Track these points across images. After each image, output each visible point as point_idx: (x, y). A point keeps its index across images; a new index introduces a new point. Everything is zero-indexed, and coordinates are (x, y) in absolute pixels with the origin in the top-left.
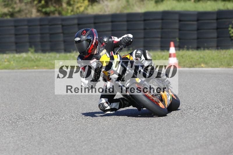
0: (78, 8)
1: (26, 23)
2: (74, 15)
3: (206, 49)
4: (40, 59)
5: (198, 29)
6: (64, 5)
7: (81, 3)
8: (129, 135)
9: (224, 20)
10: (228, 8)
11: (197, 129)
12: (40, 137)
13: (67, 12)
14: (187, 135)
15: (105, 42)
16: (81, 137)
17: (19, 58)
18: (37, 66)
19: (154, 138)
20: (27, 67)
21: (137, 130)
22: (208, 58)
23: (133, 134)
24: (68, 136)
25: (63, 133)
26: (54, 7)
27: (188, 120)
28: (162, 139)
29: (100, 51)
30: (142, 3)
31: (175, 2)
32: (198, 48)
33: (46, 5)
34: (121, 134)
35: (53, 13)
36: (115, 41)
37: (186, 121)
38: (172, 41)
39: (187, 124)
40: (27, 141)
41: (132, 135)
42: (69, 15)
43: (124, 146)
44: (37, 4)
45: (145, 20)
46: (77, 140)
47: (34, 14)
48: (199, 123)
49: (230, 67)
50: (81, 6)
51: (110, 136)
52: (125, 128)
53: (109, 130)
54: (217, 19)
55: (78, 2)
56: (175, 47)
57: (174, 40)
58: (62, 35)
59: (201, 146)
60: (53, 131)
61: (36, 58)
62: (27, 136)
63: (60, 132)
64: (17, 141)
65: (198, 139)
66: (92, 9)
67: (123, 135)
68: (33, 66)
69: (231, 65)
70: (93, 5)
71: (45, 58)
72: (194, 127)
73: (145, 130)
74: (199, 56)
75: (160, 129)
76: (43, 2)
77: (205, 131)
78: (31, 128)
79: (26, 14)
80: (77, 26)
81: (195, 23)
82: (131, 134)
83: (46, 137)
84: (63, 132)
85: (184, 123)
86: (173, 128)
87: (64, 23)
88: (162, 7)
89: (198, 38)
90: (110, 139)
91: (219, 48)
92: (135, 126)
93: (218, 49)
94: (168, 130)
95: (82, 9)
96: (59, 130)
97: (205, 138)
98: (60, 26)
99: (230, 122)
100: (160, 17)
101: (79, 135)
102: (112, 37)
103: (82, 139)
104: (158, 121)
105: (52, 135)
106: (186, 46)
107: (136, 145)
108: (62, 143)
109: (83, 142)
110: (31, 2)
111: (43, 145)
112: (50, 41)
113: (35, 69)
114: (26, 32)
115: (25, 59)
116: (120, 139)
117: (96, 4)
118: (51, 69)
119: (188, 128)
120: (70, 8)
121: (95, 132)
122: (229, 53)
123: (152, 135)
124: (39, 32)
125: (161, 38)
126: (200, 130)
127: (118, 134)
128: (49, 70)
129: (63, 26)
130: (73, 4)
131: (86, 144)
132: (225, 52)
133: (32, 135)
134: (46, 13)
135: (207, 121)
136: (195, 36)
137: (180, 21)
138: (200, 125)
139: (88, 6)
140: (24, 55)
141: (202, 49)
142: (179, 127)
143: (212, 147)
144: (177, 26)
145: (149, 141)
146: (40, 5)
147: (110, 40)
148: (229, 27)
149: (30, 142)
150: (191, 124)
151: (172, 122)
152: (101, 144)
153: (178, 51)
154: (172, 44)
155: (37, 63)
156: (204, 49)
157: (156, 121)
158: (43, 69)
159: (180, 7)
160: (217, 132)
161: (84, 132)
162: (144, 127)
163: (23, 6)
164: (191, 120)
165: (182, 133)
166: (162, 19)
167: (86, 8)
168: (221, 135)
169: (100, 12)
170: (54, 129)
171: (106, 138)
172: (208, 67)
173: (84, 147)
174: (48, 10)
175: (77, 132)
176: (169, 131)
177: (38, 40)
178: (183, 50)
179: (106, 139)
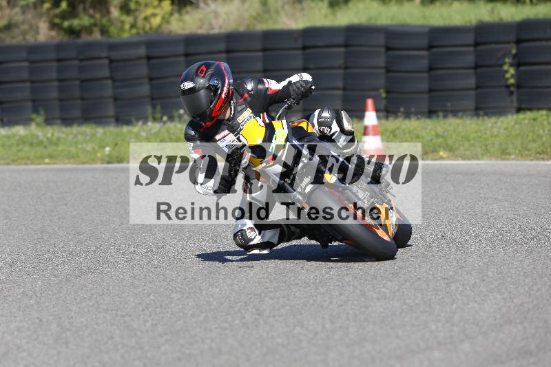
0: (146, 19)
1: (24, 55)
2: (138, 34)
3: (450, 115)
4: (58, 139)
5: (431, 69)
6: (115, 13)
7: (155, 8)
8: (271, 319)
9: (493, 46)
10: (501, 19)
11: (430, 305)
12: (58, 326)
13: (122, 29)
14: (407, 319)
15: (249, 91)
16: (156, 325)
17: (8, 137)
18: (51, 157)
19: (328, 326)
20: (28, 158)
21: (287, 308)
22: (454, 136)
23: (279, 316)
24: (125, 322)
25: (114, 315)
26: (92, 16)
27: (408, 284)
28: (347, 328)
29: (238, 112)
30: (298, 6)
31: (375, 4)
32: (431, 113)
33: (72, 12)
34: (251, 317)
35: (88, 30)
36: (271, 89)
37: (403, 286)
38: (369, 97)
39: (406, 293)
40: (29, 333)
41: (277, 318)
42: (126, 35)
43: (259, 345)
44: (49, 10)
45: (304, 48)
46: (147, 331)
47: (44, 33)
48: (434, 290)
49: (508, 157)
50: (154, 15)
51: (226, 322)
52: (259, 302)
53: (222, 307)
54: (476, 44)
55: (146, 5)
56: (377, 110)
57: (373, 93)
58: (109, 82)
59: (439, 344)
60: (90, 310)
61: (48, 138)
62: (29, 322)
63: (106, 313)
64: (6, 335)
65: (433, 328)
66: (181, 20)
67: (256, 319)
68: (42, 157)
69: (509, 154)
70: (184, 11)
71: (71, 137)
72: (422, 299)
73: (306, 306)
74: (433, 133)
75: (342, 305)
76: (64, 5)
77: (448, 309)
78: (38, 303)
79: (24, 33)
80: (145, 61)
81: (425, 53)
82: (274, 316)
83: (74, 323)
84: (113, 312)
85: (398, 290)
86: (375, 303)
87: (115, 55)
88: (345, 18)
89: (431, 90)
90: (225, 329)
91: (481, 112)
92: (284, 297)
93: (478, 115)
94: (361, 307)
95: (156, 21)
96: (105, 307)
97: (448, 325)
98: (106, 61)
99: (509, 288)
100: (341, 40)
101: (152, 320)
102: (265, 80)
103: (160, 329)
104: (338, 286)
105: (87, 320)
106: (402, 109)
107: (286, 342)
108: (112, 338)
109: (160, 335)
110: (35, 6)
111: (67, 343)
112: (82, 99)
113: (48, 164)
114: (25, 75)
115: (23, 141)
116: (248, 328)
117: (189, 8)
118: (83, 163)
119: (408, 301)
120: (128, 20)
121: (191, 312)
122: (505, 125)
123: (323, 318)
124: (54, 75)
125: (344, 89)
126: (438, 307)
127: (244, 318)
128: (80, 166)
129: (111, 61)
130: (136, 10)
131: (167, 341)
132: (496, 123)
133: (41, 321)
134: (72, 32)
135: (452, 285)
136: (424, 86)
137: (388, 49)
138: (436, 294)
139: (171, 14)
140: (20, 130)
141: (441, 114)
142: (387, 300)
143: (466, 346)
144: (381, 61)
145: (316, 334)
146: (57, 11)
147: (260, 87)
148: (504, 64)
149: (35, 336)
150: (416, 294)
151: (371, 289)
152: (203, 341)
153: (383, 121)
154: (370, 103)
155: (51, 150)
156: (445, 116)
157: (334, 286)
158: (65, 164)
159: (388, 16)
160: (476, 311)
161: (163, 313)
162: (305, 299)
163: (16, 14)
164: (415, 284)
165: (395, 315)
166: (346, 46)
167: (166, 20)
168: (488, 318)
169: (200, 28)
170: (93, 306)
171: (217, 326)
172: (456, 157)
173: (163, 348)
174: (76, 23)
175: (146, 312)
176: (363, 309)
177: (54, 94)
178: (396, 117)
179: (216, 328)
